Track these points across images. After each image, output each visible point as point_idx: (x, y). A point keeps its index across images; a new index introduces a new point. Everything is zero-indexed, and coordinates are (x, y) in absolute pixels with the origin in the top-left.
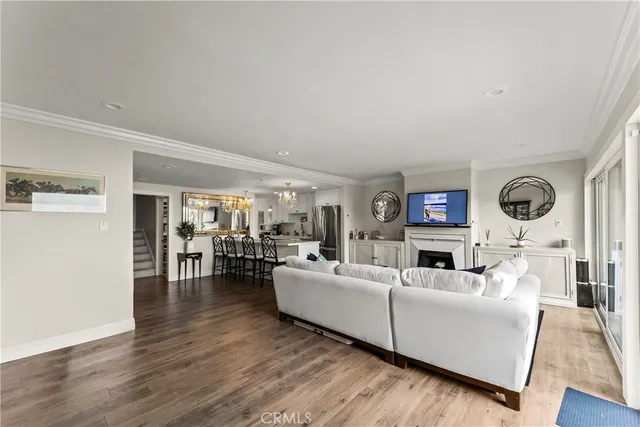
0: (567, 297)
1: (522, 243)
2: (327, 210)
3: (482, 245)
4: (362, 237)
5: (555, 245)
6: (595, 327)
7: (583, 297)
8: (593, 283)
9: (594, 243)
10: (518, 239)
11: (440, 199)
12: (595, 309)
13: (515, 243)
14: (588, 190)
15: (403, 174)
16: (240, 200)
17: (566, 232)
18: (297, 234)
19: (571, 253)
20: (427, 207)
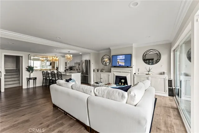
0: (165, 93)
1: (150, 73)
2: (86, 61)
3: (137, 74)
4: (98, 71)
5: (161, 74)
6: (175, 106)
7: (170, 93)
8: (174, 88)
9: (174, 73)
10: (149, 72)
11: (122, 57)
12: (174, 97)
13: (147, 73)
14: (172, 54)
15: (110, 48)
16: (53, 57)
17: (164, 69)
18: (77, 70)
19: (166, 77)
20: (118, 60)
